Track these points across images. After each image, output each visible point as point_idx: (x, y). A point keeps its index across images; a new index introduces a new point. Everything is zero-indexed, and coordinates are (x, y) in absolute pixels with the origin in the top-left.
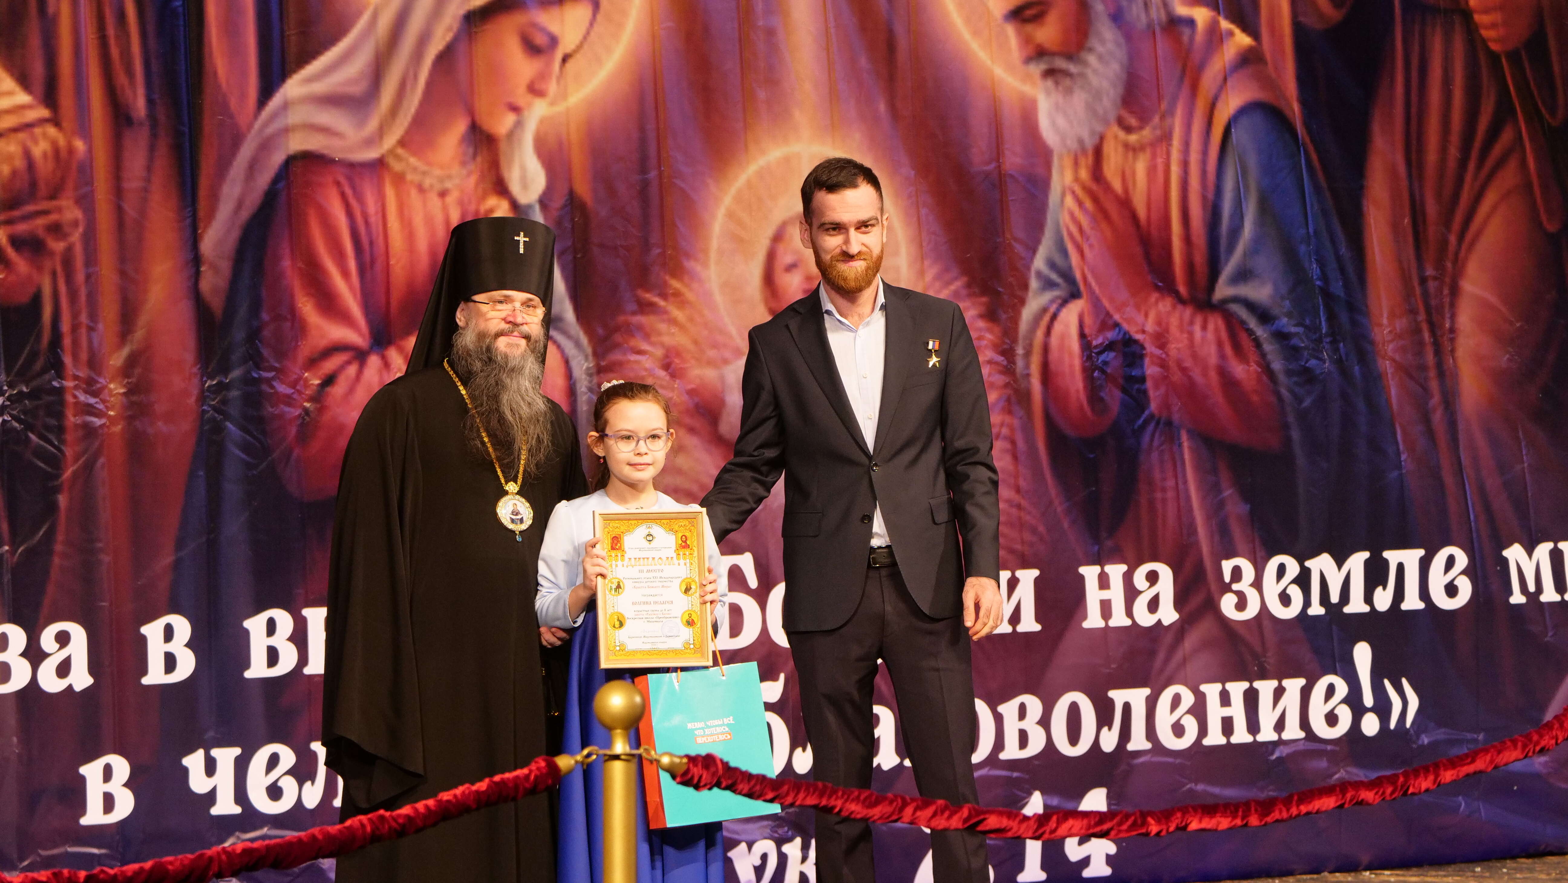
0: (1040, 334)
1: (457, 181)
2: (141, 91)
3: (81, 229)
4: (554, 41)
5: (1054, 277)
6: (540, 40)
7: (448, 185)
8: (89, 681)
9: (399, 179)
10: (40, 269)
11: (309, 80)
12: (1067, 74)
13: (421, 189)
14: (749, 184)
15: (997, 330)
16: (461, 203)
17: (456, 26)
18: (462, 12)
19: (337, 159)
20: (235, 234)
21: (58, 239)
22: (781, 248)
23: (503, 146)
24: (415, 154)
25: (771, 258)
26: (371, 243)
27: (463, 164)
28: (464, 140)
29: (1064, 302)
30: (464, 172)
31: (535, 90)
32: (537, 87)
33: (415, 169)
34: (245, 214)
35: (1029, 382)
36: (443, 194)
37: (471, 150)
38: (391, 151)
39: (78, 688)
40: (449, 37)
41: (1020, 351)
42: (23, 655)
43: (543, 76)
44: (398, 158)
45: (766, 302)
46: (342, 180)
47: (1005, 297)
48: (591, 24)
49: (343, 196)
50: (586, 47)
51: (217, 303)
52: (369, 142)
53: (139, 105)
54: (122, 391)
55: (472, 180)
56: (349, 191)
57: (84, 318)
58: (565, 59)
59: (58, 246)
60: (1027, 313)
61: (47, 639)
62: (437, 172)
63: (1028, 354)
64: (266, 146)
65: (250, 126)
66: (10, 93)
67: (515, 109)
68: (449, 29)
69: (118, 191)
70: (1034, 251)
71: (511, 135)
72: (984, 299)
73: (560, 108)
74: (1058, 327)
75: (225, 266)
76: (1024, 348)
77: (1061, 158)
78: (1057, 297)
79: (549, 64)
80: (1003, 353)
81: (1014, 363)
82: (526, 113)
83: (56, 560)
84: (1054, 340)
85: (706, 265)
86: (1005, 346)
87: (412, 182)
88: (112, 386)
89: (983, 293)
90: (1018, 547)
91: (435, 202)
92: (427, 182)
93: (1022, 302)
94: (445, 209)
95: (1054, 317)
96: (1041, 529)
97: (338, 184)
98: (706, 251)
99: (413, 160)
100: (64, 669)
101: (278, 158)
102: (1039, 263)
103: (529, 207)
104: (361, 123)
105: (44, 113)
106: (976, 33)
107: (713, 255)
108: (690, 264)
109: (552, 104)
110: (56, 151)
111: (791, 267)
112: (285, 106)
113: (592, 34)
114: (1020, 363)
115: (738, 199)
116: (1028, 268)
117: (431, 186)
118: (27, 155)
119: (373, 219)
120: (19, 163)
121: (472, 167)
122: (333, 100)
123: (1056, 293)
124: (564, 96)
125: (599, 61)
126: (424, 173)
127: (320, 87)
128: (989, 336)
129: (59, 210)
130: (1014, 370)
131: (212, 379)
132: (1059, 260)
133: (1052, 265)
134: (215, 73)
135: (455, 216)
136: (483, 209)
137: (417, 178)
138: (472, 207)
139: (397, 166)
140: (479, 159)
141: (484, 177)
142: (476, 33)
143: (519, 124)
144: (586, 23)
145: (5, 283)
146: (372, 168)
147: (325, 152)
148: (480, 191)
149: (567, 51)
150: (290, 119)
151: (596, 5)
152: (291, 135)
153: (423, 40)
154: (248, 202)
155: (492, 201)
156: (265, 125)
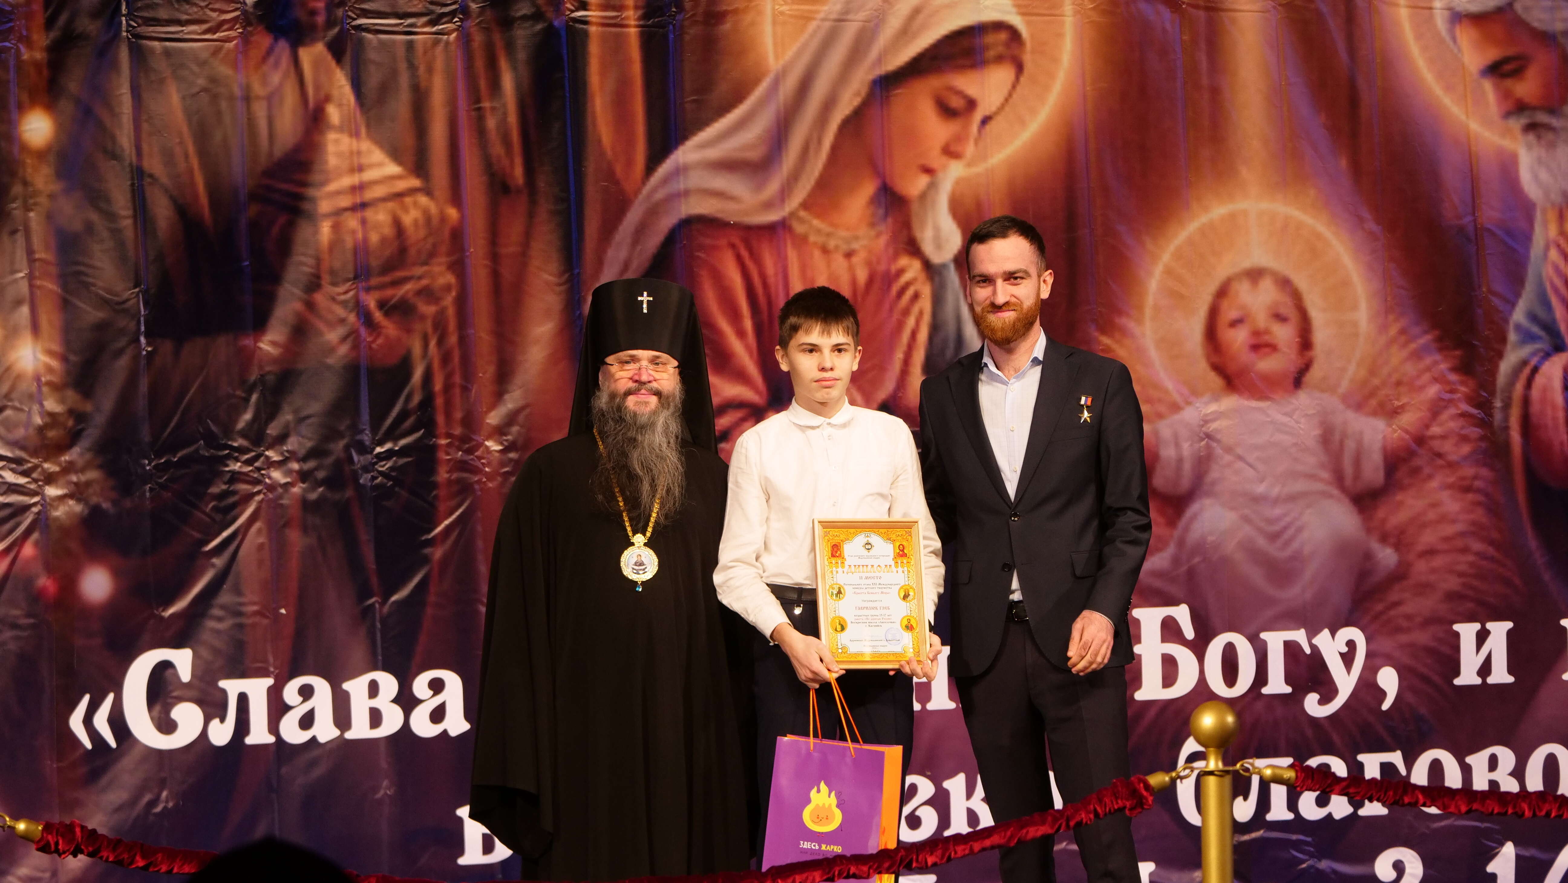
0: (1520, 386)
1: (864, 242)
2: (518, 161)
3: (454, 294)
5: (1535, 329)
6: (956, 102)
7: (855, 246)
8: (465, 726)
9: (802, 241)
10: (409, 331)
11: (702, 146)
12: (1549, 128)
13: (825, 251)
14: (1191, 242)
16: (869, 263)
17: (864, 92)
18: (871, 77)
19: (732, 222)
21: (429, 303)
22: (1225, 305)
23: (915, 207)
24: (819, 216)
25: (1214, 313)
26: (770, 303)
27: (872, 225)
28: (874, 201)
29: (1547, 355)
30: (873, 233)
31: (950, 152)
32: (953, 148)
33: (819, 231)
35: (1508, 435)
36: (849, 255)
37: (881, 212)
38: (792, 214)
39: (453, 733)
40: (857, 102)
41: (1498, 404)
42: (395, 701)
43: (959, 139)
44: (801, 221)
45: (1211, 357)
46: (737, 242)
47: (1482, 350)
48: (1014, 87)
49: (739, 259)
50: (1007, 109)
52: (768, 205)
53: (518, 174)
54: (499, 448)
55: (882, 241)
56: (745, 254)
57: (457, 379)
58: (986, 120)
59: (429, 310)
60: (1506, 366)
61: (420, 686)
62: (843, 233)
63: (1507, 406)
64: (654, 212)
65: (638, 192)
66: (380, 165)
67: (928, 171)
68: (857, 94)
69: (494, 257)
70: (1513, 304)
71: (923, 196)
72: (1458, 353)
73: (979, 169)
74: (1539, 380)
76: (1502, 401)
77: (1545, 211)
78: (1539, 351)
79: (966, 127)
80: (1478, 406)
82: (940, 175)
83: (430, 611)
84: (1535, 393)
85: (1139, 321)
86: (1482, 399)
87: (815, 243)
88: (488, 443)
89: (1457, 346)
90: (1490, 599)
91: (839, 261)
92: (832, 244)
94: (851, 269)
95: (1536, 369)
96: (1517, 581)
97: (733, 246)
98: (1140, 308)
99: (816, 222)
100: (438, 715)
101: (666, 223)
102: (1518, 316)
103: (944, 266)
104: (759, 187)
105: (415, 183)
106: (1450, 88)
107: (1148, 311)
108: (1124, 321)
110: (428, 219)
111: (1234, 324)
112: (677, 172)
113: (1015, 96)
114: (1498, 416)
115: (1178, 255)
117: (837, 247)
118: (397, 224)
119: (771, 280)
120: (388, 231)
121: (882, 228)
122: (728, 166)
123: (1540, 345)
124: (984, 157)
125: (1023, 123)
126: (829, 235)
127: (714, 153)
128: (1463, 389)
129: (432, 276)
132: (1540, 313)
133: (1533, 318)
134: (599, 141)
135: (862, 276)
136: (894, 268)
137: (820, 240)
138: (882, 268)
139: (799, 228)
140: (890, 220)
141: (894, 238)
142: (888, 97)
143: (932, 186)
144: (1009, 86)
145: (374, 346)
146: (771, 230)
147: (720, 215)
148: (891, 251)
149: (987, 113)
150: (681, 185)
151: (1019, 68)
152: (683, 200)
153: (828, 106)
154: (635, 264)
155: (904, 261)
156: (655, 190)
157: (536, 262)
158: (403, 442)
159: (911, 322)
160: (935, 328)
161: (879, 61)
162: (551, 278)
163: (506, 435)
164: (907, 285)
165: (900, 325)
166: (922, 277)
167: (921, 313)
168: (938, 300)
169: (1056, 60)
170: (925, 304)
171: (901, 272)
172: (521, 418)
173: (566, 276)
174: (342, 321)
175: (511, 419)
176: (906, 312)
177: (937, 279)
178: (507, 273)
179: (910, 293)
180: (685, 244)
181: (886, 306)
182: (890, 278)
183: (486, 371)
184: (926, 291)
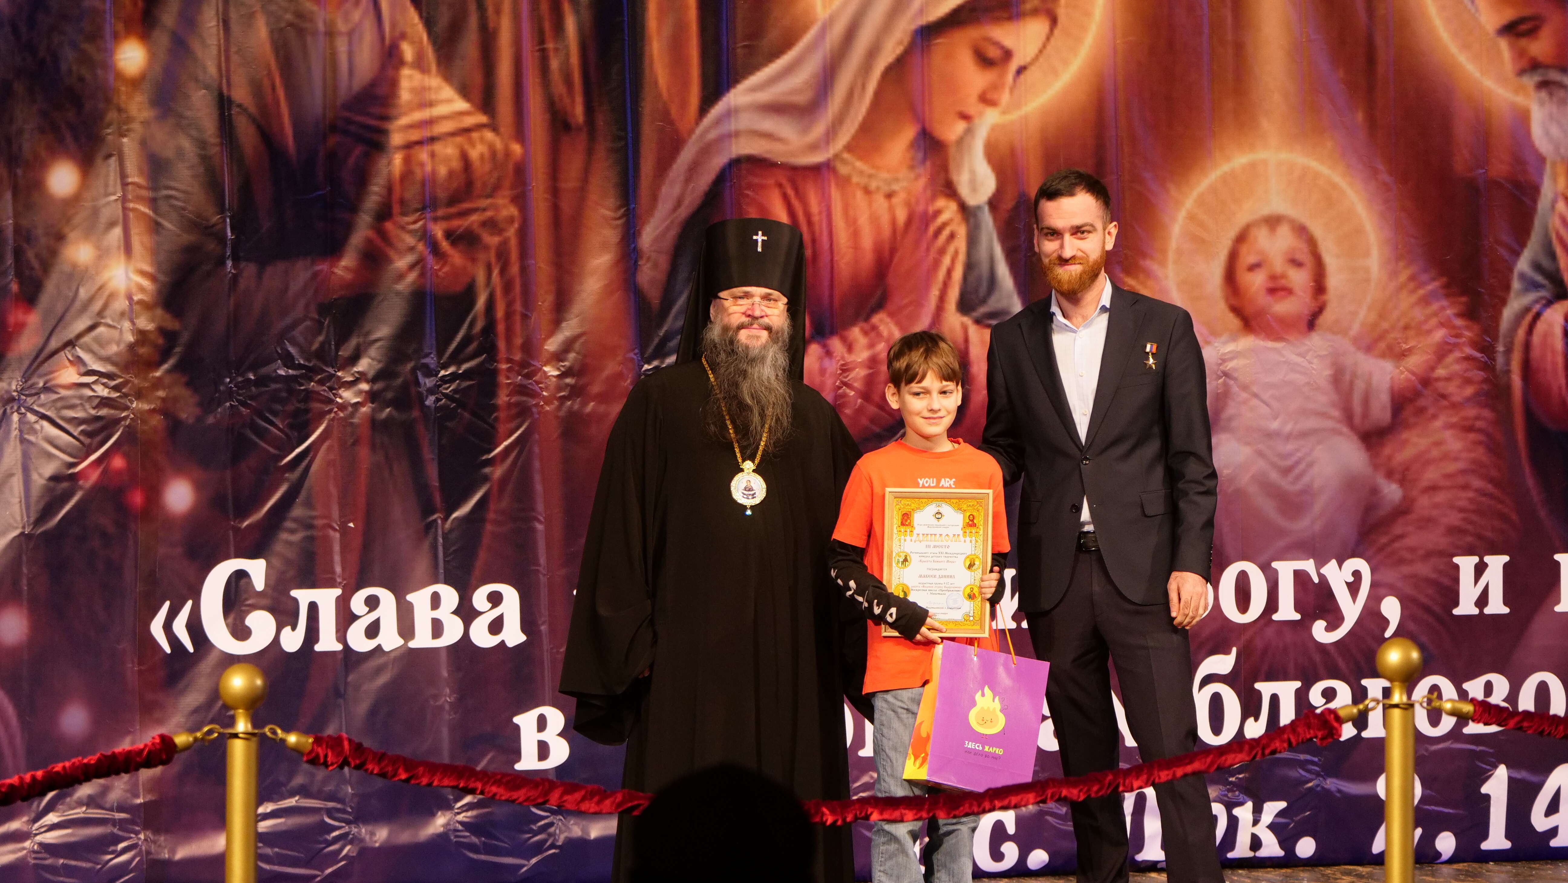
0: (1521, 333)
1: (904, 184)
2: (579, 101)
3: (516, 225)
4: (1008, 54)
5: (1539, 278)
6: (993, 53)
7: (895, 187)
8: (522, 638)
9: (844, 182)
10: (473, 260)
11: (754, 89)
12: (1561, 85)
13: (867, 191)
14: (1213, 189)
15: (1476, 328)
16: (908, 204)
17: (906, 40)
18: (913, 27)
19: (779, 163)
20: (673, 232)
21: (492, 234)
22: (1244, 250)
23: (952, 151)
24: (861, 158)
25: (1233, 258)
26: (814, 241)
27: (912, 167)
28: (914, 145)
29: (1549, 303)
30: (912, 175)
31: (986, 100)
32: (989, 96)
33: (861, 173)
34: (684, 212)
35: (1509, 378)
36: (889, 196)
37: (920, 155)
38: (836, 156)
39: (510, 644)
40: (899, 50)
41: (1500, 348)
42: (455, 612)
43: (996, 87)
44: (844, 162)
45: (1227, 300)
46: (784, 182)
47: (1486, 297)
48: (1048, 39)
49: (785, 198)
50: (1041, 60)
51: (654, 295)
52: (814, 147)
53: (578, 112)
54: (556, 373)
55: (922, 183)
56: (790, 192)
57: (518, 307)
58: (1021, 70)
59: (492, 240)
60: (1508, 313)
61: (480, 598)
62: (884, 175)
63: (1509, 351)
64: (706, 151)
65: (691, 132)
66: (449, 101)
67: (965, 117)
68: (900, 43)
69: (555, 192)
70: (1517, 254)
71: (960, 141)
72: (1464, 299)
73: (1014, 116)
74: (1540, 327)
75: (664, 261)
76: (1505, 346)
77: (1554, 164)
78: (1542, 298)
79: (1002, 76)
80: (1482, 350)
81: (1494, 359)
82: (977, 121)
83: (489, 527)
84: (1536, 339)
85: (1163, 264)
86: (1486, 344)
87: (858, 184)
88: (546, 369)
89: (1463, 293)
90: (1489, 534)
91: (880, 202)
92: (873, 185)
93: (1504, 302)
94: (891, 209)
95: (1538, 316)
96: (1514, 517)
97: (780, 186)
98: (1164, 251)
99: (859, 164)
100: (496, 626)
101: (719, 161)
102: (1523, 264)
103: (979, 208)
104: (805, 130)
105: (482, 118)
106: (1466, 46)
107: (1171, 256)
108: (1148, 263)
109: (1004, 113)
110: (493, 153)
111: (1253, 268)
112: (729, 114)
113: (1049, 48)
114: (1500, 360)
115: (1201, 202)
116: (1511, 270)
117: (878, 188)
118: (464, 157)
119: (816, 219)
120: (456, 164)
121: (921, 170)
122: (777, 109)
123: (1543, 293)
124: (1017, 105)
125: (1055, 73)
126: (870, 176)
127: (764, 97)
128: (1468, 334)
129: (496, 208)
130: (1494, 366)
131: (649, 363)
132: (1546, 263)
133: (1537, 267)
134: (656, 83)
135: (901, 216)
136: (931, 210)
137: (863, 181)
138: (920, 208)
139: (843, 170)
140: (928, 163)
141: (932, 180)
142: (928, 46)
143: (969, 132)
144: (1043, 37)
145: (440, 273)
146: (817, 170)
147: (767, 156)
148: (929, 193)
149: (1022, 63)
150: (732, 126)
151: (1054, 21)
152: (733, 140)
153: (872, 53)
154: (687, 201)
155: (941, 203)
156: (707, 130)
157: (593, 196)
158: (465, 366)
159: (947, 261)
160: (969, 267)
161: (921, 12)
162: (608, 213)
163: (562, 361)
164: (944, 225)
165: (937, 263)
166: (958, 218)
167: (956, 253)
168: (972, 241)
169: (1088, 14)
170: (961, 243)
171: (937, 213)
172: (577, 346)
173: (623, 210)
174: (412, 249)
175: (568, 346)
176: (942, 251)
177: (972, 220)
178: (566, 207)
179: (946, 233)
180: (735, 182)
181: (924, 245)
182: (927, 218)
183: (545, 300)
184: (962, 231)
